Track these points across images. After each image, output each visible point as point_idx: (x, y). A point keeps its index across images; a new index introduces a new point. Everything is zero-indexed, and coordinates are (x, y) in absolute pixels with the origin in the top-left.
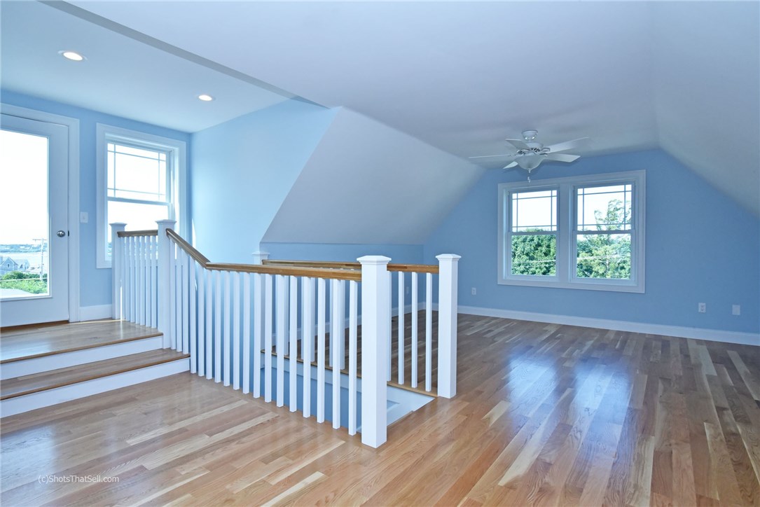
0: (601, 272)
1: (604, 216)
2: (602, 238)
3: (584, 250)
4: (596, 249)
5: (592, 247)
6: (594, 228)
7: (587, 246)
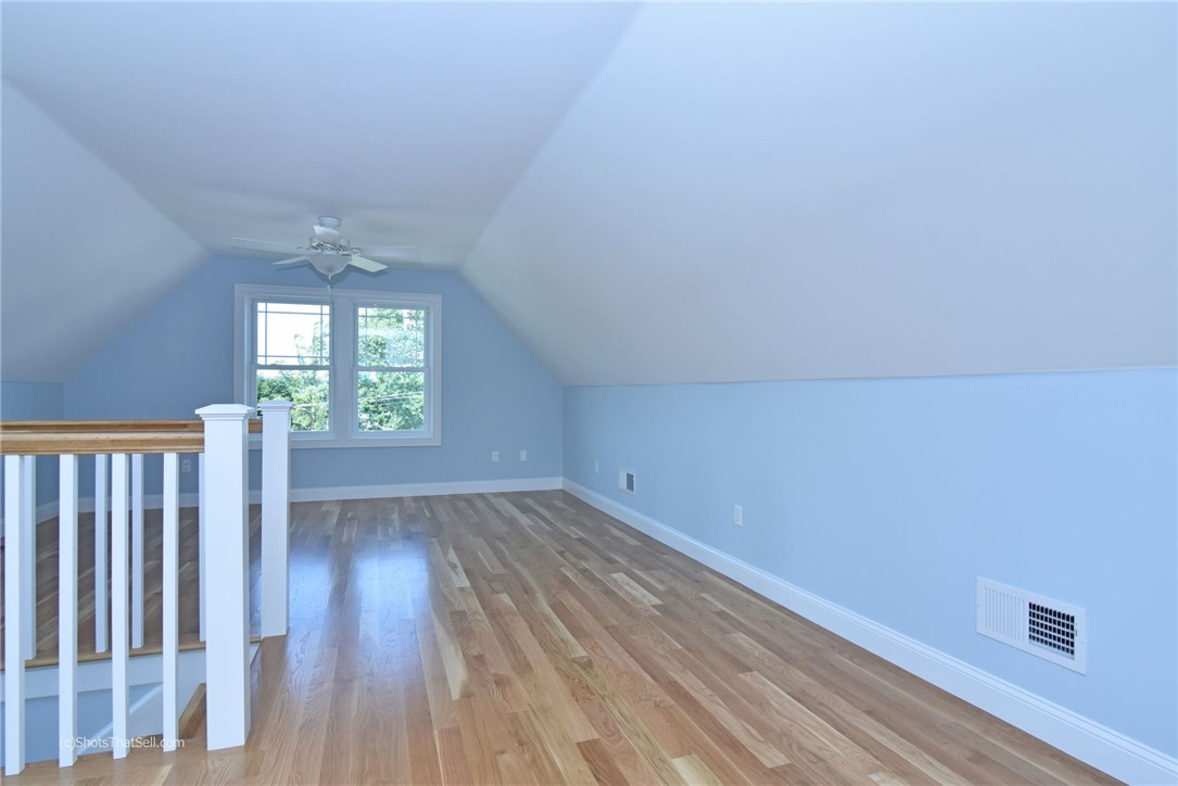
0: (304, 424)
1: (308, 343)
2: (306, 375)
3: (279, 392)
4: (297, 392)
5: (291, 388)
6: (295, 362)
7: (284, 387)
